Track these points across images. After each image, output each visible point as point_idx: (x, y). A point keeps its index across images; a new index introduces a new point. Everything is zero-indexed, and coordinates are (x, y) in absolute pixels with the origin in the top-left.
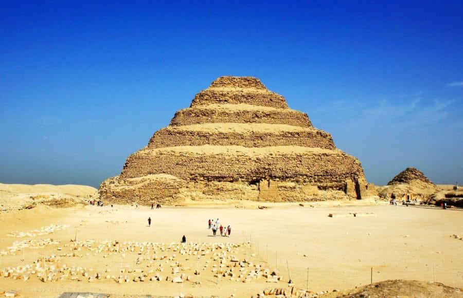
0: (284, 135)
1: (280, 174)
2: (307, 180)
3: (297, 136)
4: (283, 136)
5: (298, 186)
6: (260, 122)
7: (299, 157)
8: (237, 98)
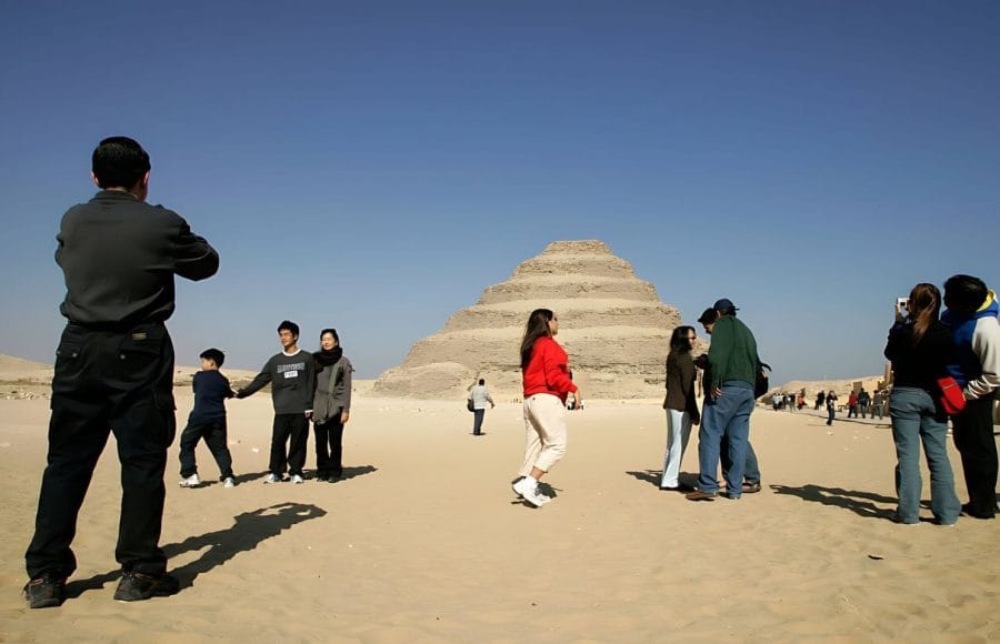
0: (611, 313)
1: (593, 363)
2: (629, 370)
3: (628, 313)
4: (609, 313)
5: (618, 379)
6: (585, 297)
7: (622, 341)
8: (566, 268)
